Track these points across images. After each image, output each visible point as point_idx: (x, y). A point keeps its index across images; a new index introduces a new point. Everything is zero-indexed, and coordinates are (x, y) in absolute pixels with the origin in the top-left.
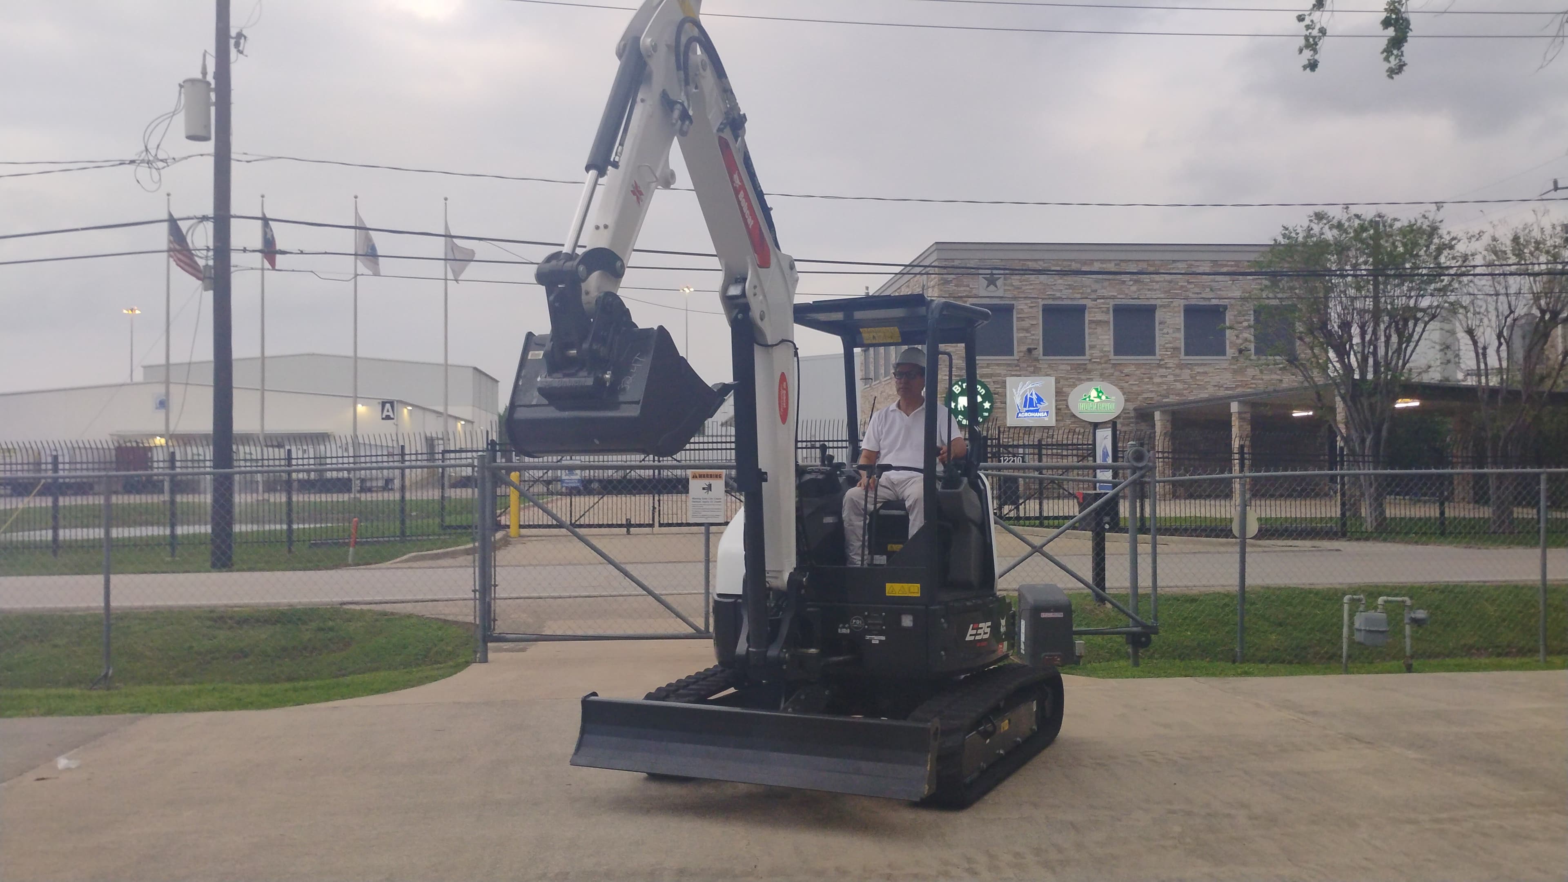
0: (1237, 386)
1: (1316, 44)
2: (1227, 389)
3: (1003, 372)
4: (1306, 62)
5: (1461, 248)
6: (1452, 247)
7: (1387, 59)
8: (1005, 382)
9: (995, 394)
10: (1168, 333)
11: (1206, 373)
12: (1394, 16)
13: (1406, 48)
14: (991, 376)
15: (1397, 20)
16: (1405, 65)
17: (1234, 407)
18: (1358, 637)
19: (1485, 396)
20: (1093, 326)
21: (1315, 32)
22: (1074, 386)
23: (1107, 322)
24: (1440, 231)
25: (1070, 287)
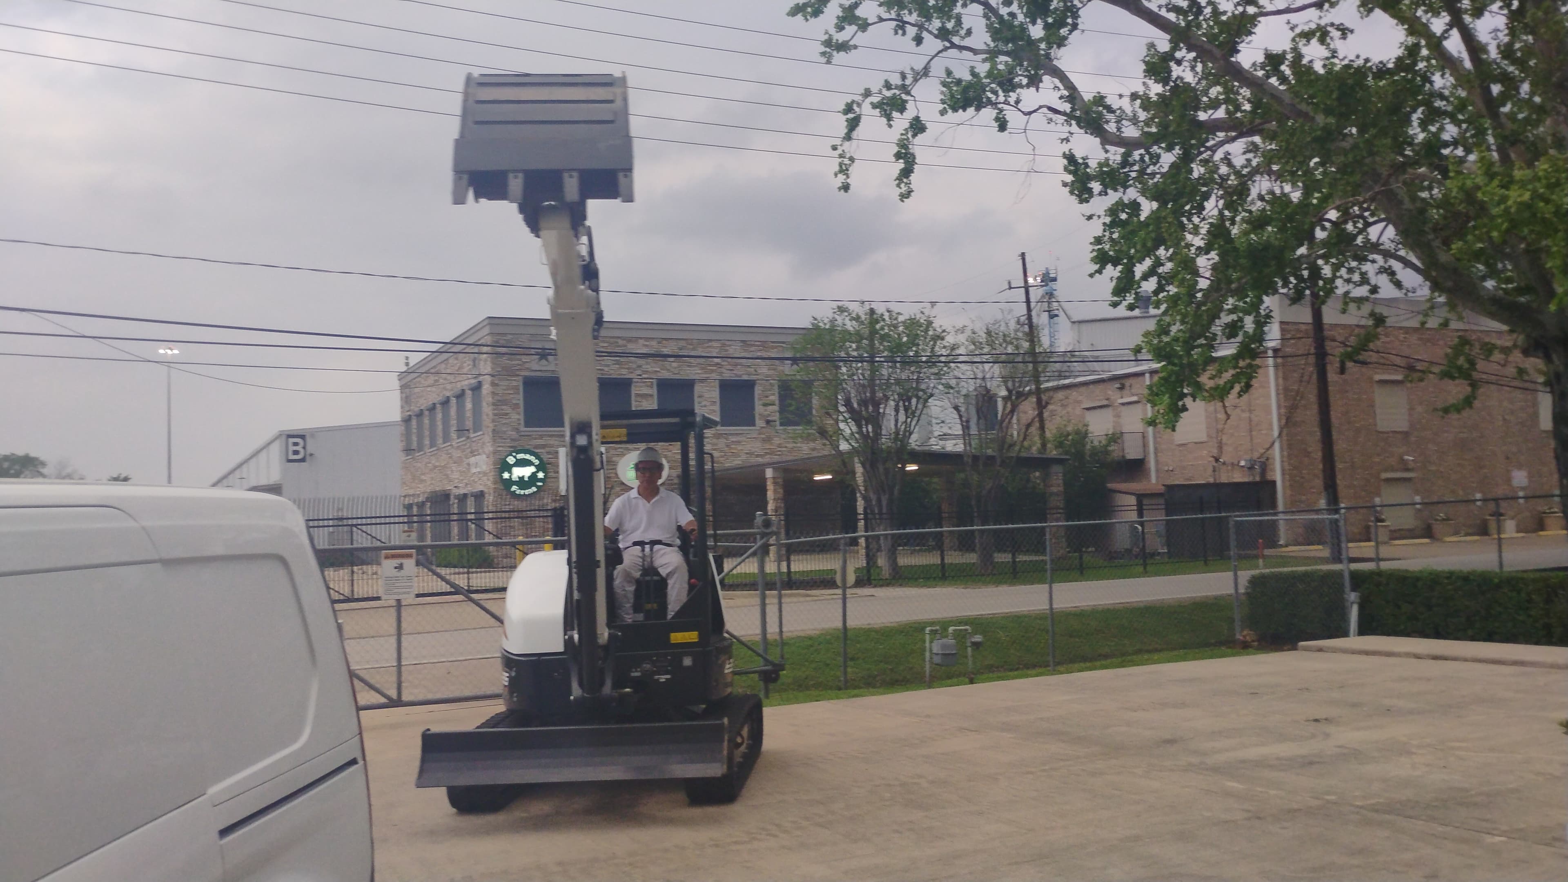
0: (767, 453)
1: (847, 170)
2: (757, 456)
3: (556, 443)
4: (841, 185)
5: (950, 339)
6: (943, 339)
7: (898, 186)
8: (557, 452)
9: (549, 464)
10: (705, 406)
11: (739, 442)
12: (903, 151)
13: (913, 177)
14: (544, 446)
15: (906, 154)
16: (912, 191)
17: (769, 473)
18: (937, 660)
19: (970, 460)
20: (639, 399)
21: (847, 161)
22: (623, 455)
23: (651, 396)
24: (934, 325)
25: (618, 363)
